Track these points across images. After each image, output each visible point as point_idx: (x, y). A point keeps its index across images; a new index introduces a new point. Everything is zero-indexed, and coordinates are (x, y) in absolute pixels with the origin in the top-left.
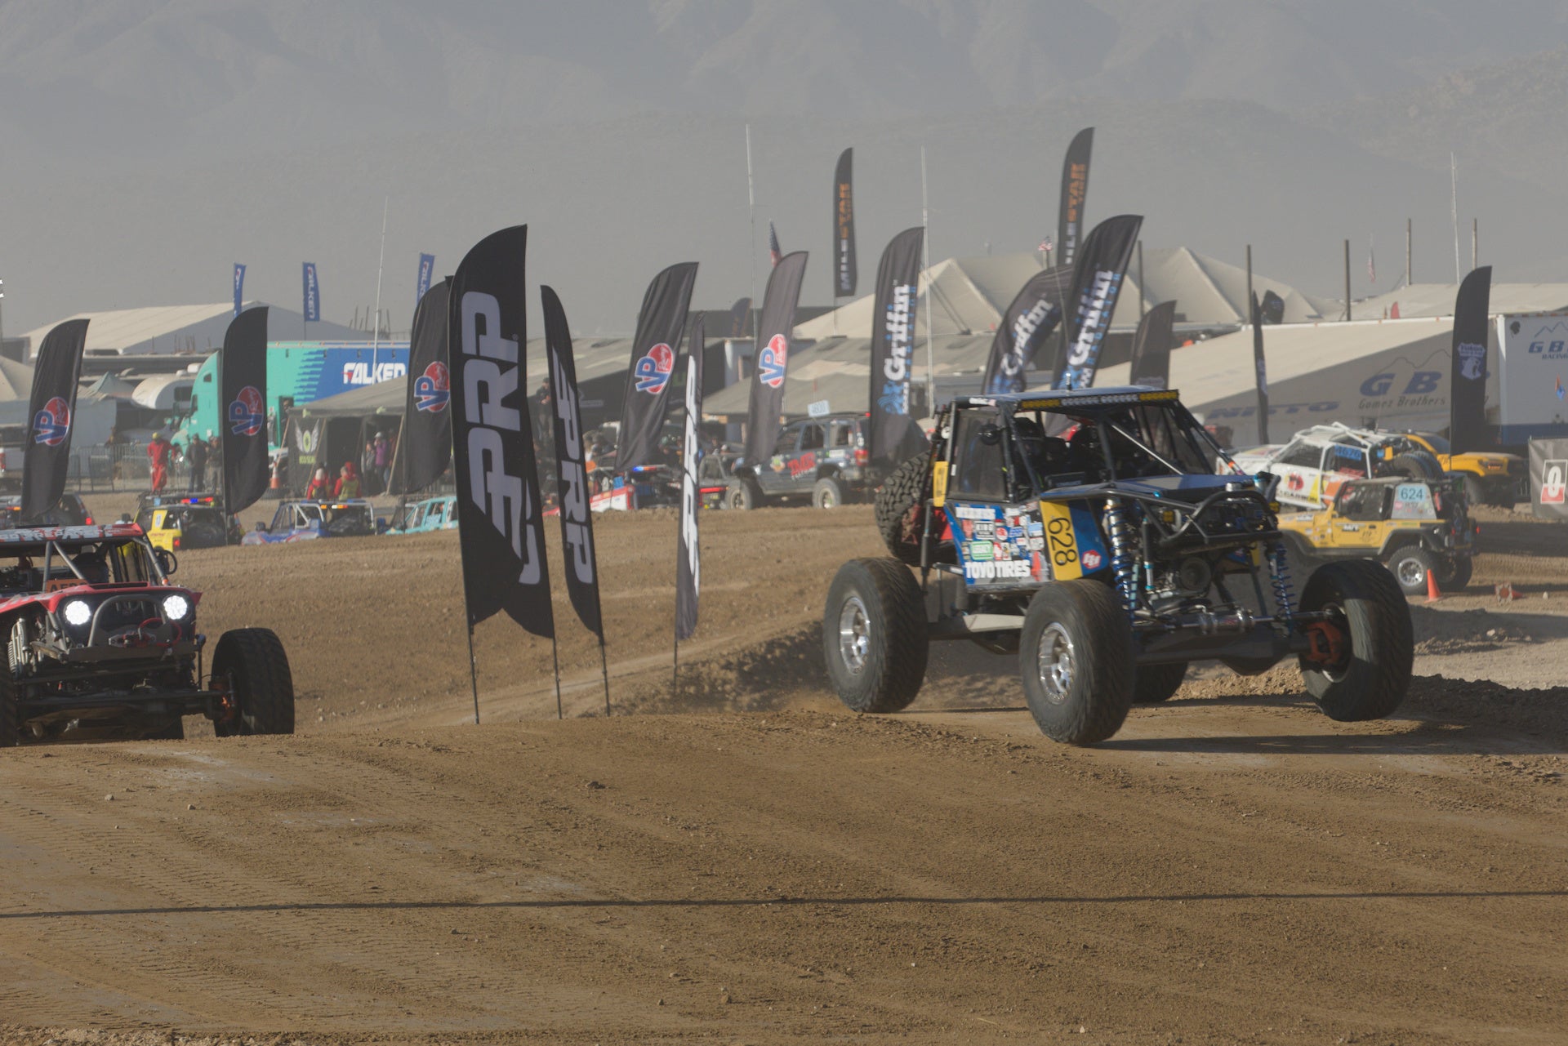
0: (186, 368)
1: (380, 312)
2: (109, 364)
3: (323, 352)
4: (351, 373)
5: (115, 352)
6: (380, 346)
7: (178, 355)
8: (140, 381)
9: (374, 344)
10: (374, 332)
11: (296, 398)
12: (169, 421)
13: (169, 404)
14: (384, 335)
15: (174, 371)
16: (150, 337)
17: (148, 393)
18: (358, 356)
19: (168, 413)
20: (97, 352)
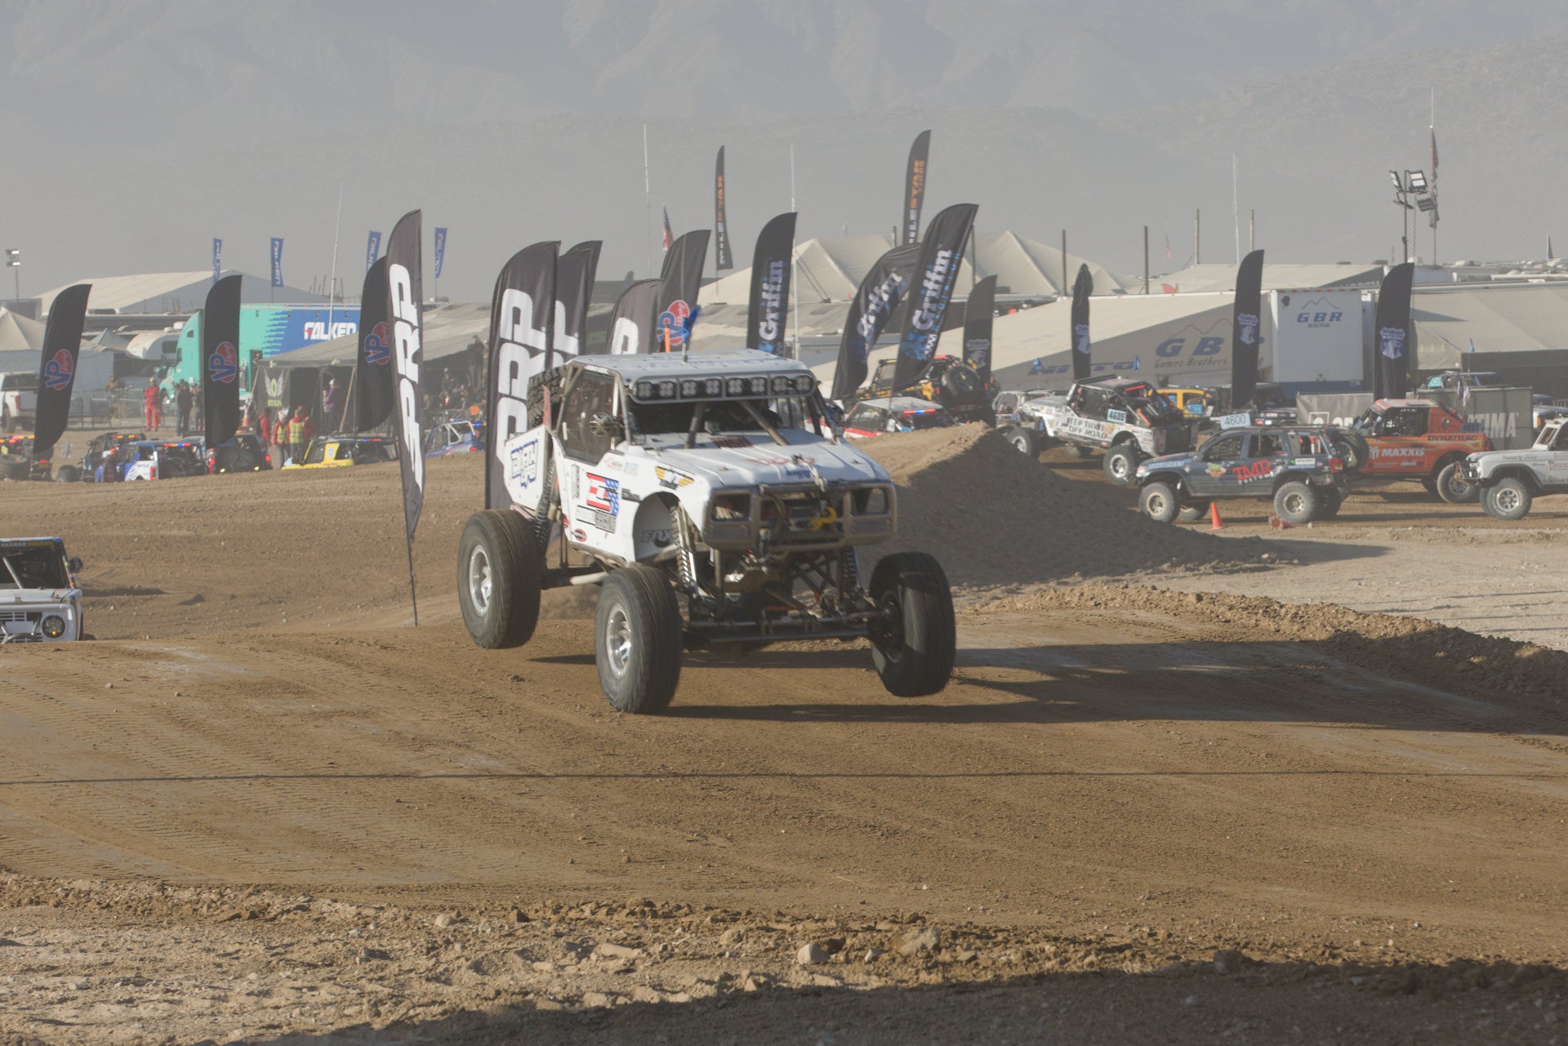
0: (172, 326)
1: (335, 279)
2: (108, 321)
3: (287, 313)
4: (310, 331)
5: (112, 311)
6: (335, 308)
7: (165, 315)
8: (135, 336)
9: (330, 307)
10: (329, 296)
11: (264, 351)
12: (157, 370)
13: (158, 355)
14: (339, 299)
15: (161, 328)
16: (139, 299)
17: (140, 345)
18: (316, 317)
19: (156, 363)
20: (98, 311)
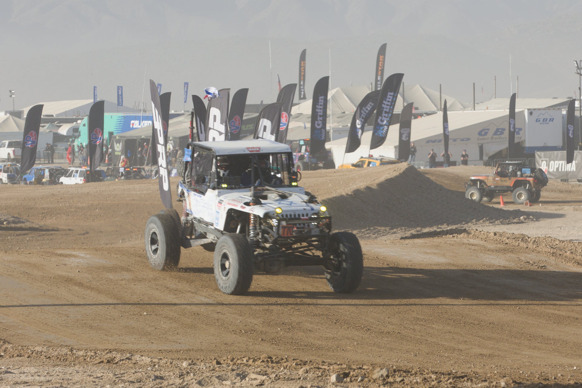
0: (77, 122)
1: (143, 103)
2: (51, 120)
3: (124, 117)
4: (133, 124)
5: (52, 116)
6: (143, 115)
7: (74, 117)
8: (61, 126)
9: (141, 114)
10: (141, 110)
11: (114, 132)
13: (71, 134)
14: (145, 111)
15: (73, 122)
16: (65, 111)
17: (64, 130)
18: (136, 118)
19: (70, 137)
20: (46, 116)
